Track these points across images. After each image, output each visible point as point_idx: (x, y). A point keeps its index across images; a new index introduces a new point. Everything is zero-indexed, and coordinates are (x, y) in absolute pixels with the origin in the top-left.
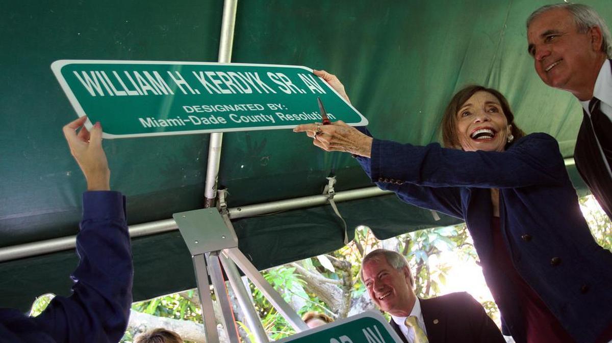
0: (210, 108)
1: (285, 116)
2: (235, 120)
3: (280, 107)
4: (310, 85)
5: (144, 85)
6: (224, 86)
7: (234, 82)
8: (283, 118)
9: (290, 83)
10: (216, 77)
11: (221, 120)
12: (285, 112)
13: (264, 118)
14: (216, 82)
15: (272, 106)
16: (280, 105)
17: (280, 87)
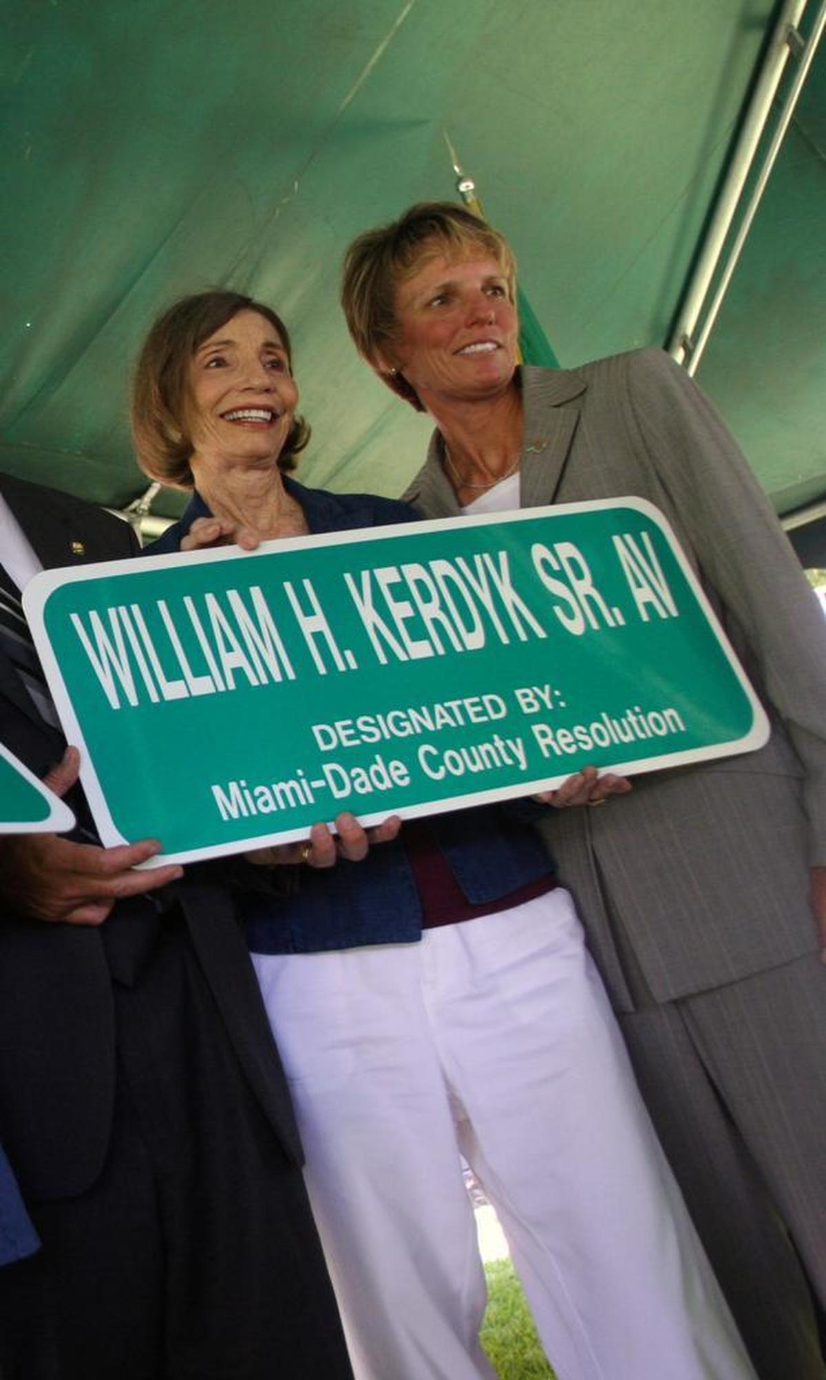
0: (377, 725)
1: (555, 739)
2: (429, 765)
3: (546, 697)
4: (639, 585)
5: (229, 648)
6: (416, 628)
7: (444, 607)
8: (549, 747)
9: (585, 587)
10: (400, 591)
11: (396, 774)
12: (556, 719)
13: (503, 752)
14: (401, 611)
15: (529, 699)
16: (547, 687)
17: (558, 610)
